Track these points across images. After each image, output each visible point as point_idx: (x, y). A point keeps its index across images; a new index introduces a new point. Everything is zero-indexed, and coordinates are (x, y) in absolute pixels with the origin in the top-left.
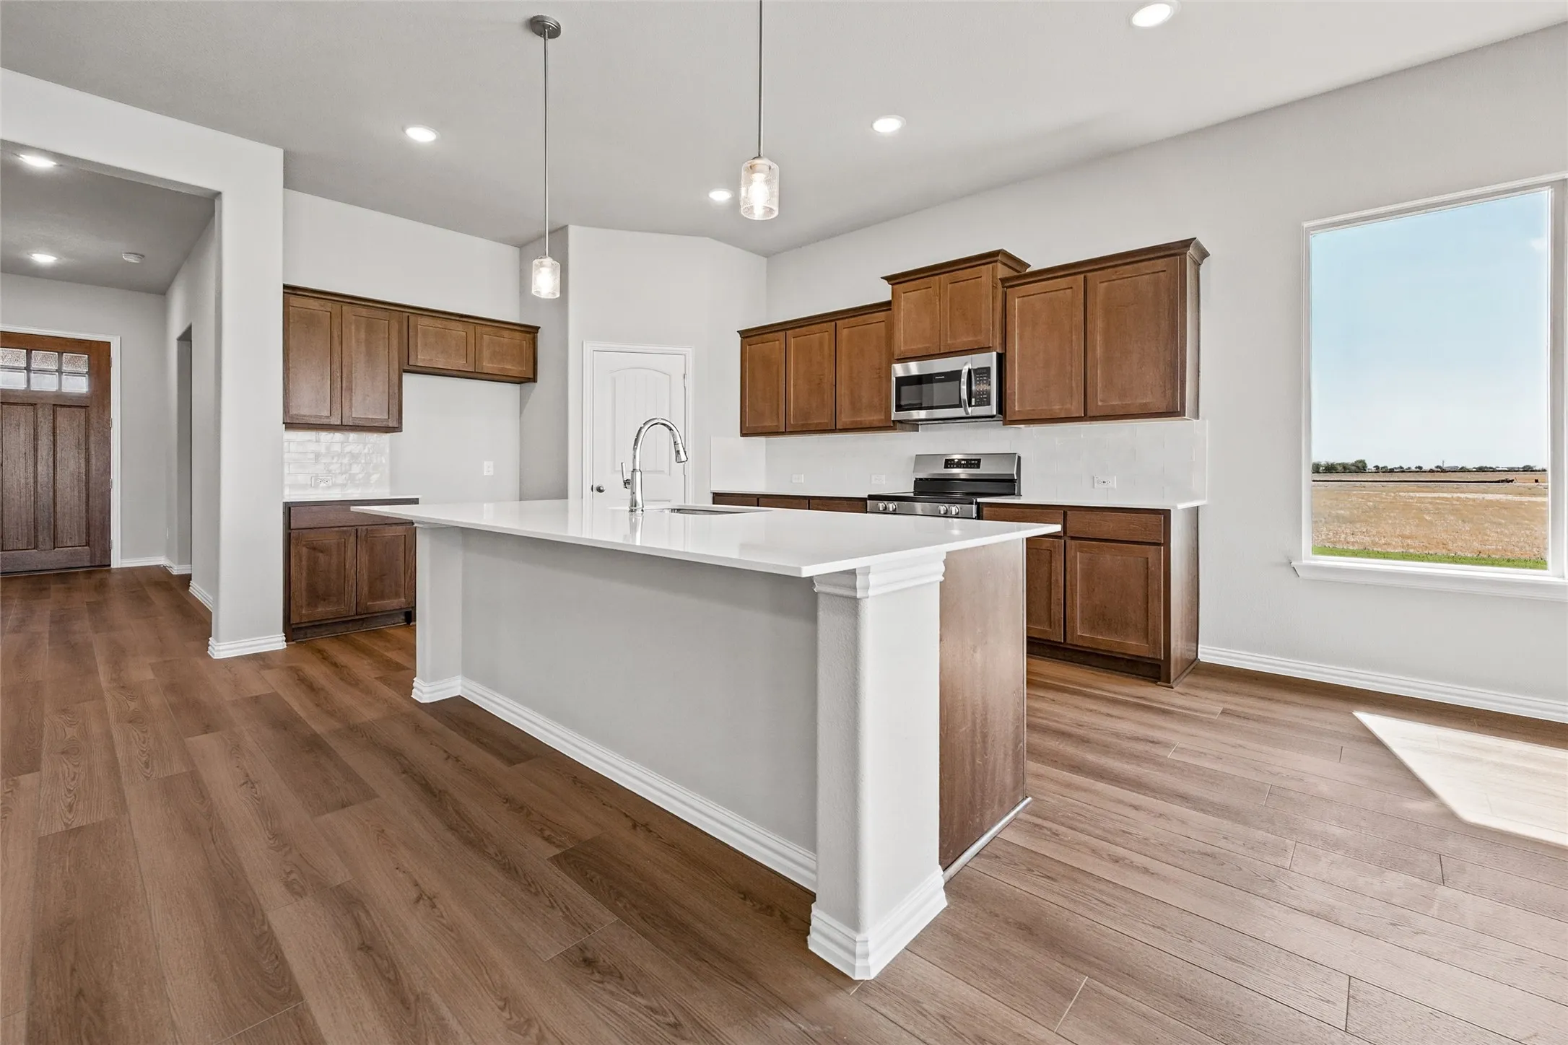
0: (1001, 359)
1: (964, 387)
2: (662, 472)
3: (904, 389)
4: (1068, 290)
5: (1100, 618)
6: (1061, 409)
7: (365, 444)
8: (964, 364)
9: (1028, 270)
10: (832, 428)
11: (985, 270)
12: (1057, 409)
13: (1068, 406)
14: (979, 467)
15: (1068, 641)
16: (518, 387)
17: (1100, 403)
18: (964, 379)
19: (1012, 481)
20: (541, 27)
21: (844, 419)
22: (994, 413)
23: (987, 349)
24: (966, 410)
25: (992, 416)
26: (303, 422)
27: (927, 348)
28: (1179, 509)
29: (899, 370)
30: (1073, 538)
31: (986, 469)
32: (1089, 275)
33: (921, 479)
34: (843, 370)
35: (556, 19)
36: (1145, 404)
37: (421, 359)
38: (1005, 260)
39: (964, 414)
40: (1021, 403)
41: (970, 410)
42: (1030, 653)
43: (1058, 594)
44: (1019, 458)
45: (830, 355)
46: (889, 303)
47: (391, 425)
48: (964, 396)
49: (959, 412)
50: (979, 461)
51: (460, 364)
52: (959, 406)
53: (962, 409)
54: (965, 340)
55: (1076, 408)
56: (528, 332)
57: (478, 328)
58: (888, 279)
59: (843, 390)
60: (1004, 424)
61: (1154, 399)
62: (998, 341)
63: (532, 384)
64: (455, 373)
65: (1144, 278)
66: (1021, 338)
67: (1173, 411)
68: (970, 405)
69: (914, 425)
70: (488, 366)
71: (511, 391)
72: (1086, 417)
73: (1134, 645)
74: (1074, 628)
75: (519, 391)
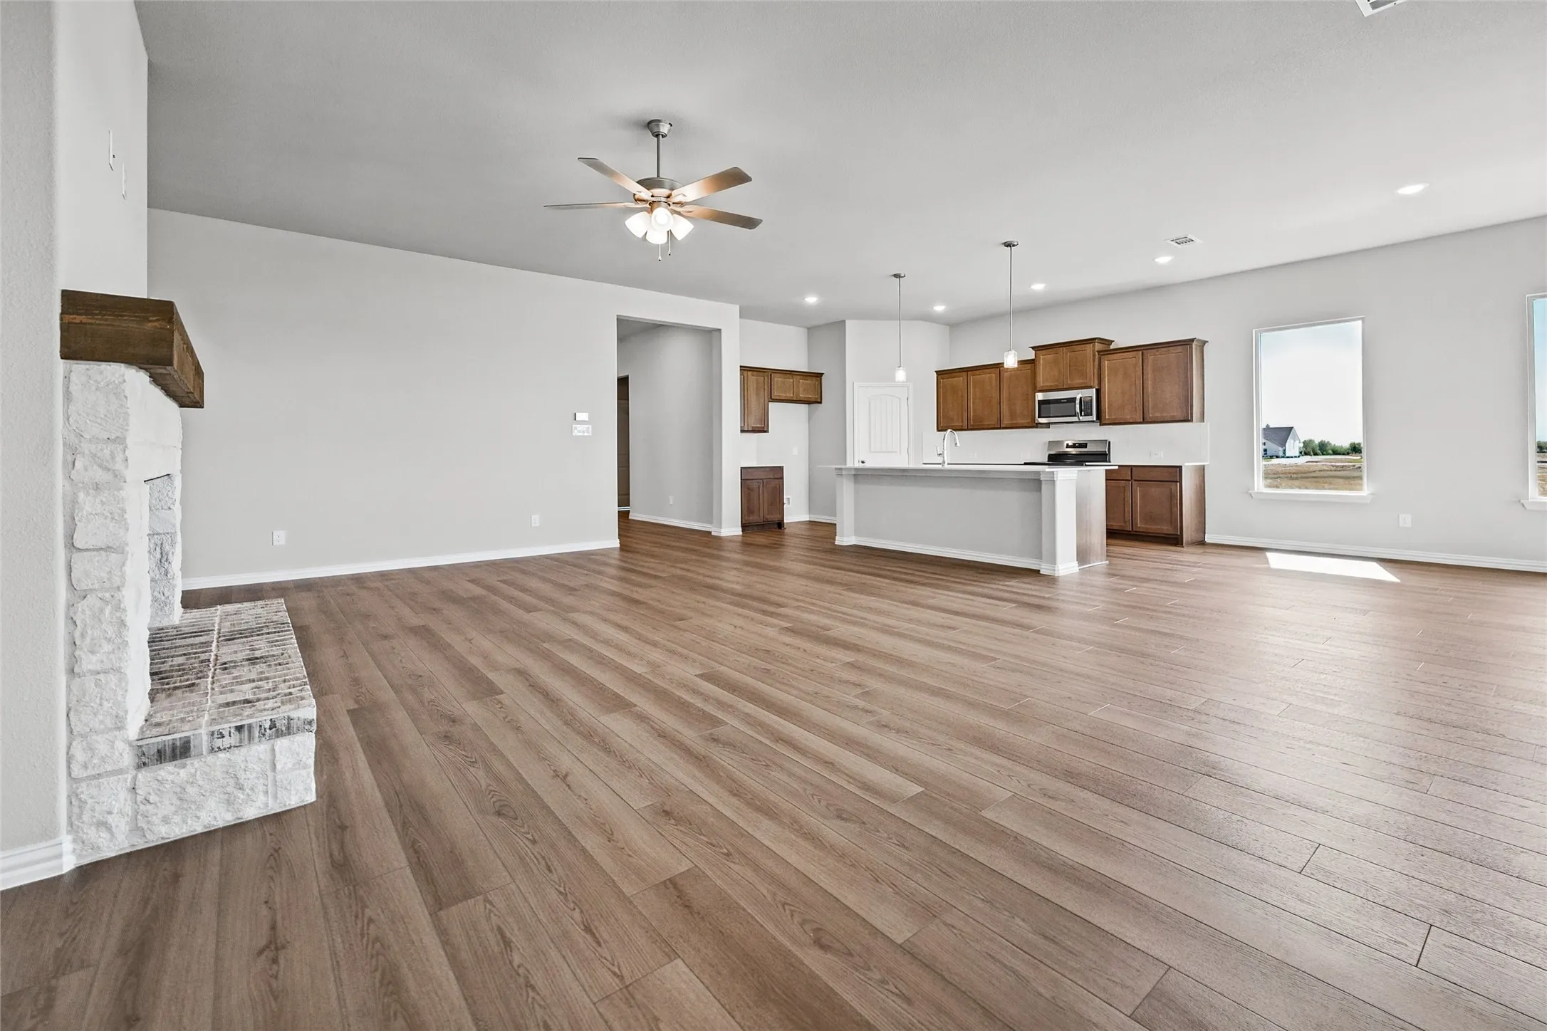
0: (1098, 392)
1: (1078, 406)
3: (1042, 406)
4: (1133, 360)
5: (1149, 518)
6: (1131, 418)
8: (1078, 394)
9: (1112, 347)
10: (999, 426)
11: (1089, 347)
12: (1128, 417)
13: (1134, 416)
14: (1086, 447)
15: (1134, 529)
16: (807, 405)
17: (1151, 415)
18: (1078, 402)
19: (1106, 455)
21: (1006, 422)
22: (1095, 419)
23: (1091, 387)
24: (1079, 418)
25: (1093, 421)
27: (1057, 385)
28: (1188, 466)
29: (1040, 396)
30: (1135, 480)
31: (1089, 449)
32: (1144, 351)
33: (1052, 455)
34: (1005, 394)
36: (1174, 416)
37: (776, 394)
38: (1100, 341)
39: (1078, 420)
40: (1109, 415)
41: (1081, 418)
42: (1108, 537)
43: (1128, 509)
44: (1109, 442)
45: (997, 386)
46: (1033, 360)
48: (1078, 410)
49: (1075, 419)
50: (1086, 444)
51: (790, 395)
52: (1075, 416)
53: (1077, 418)
54: (1078, 381)
55: (1139, 418)
56: (817, 377)
57: (797, 376)
58: (1033, 348)
59: (1005, 407)
60: (1100, 425)
61: (1178, 414)
62: (1096, 382)
63: (819, 405)
64: (787, 401)
65: (1173, 354)
66: (1109, 382)
67: (1187, 419)
68: (1081, 415)
69: (1047, 425)
70: (802, 396)
71: (803, 408)
72: (1144, 422)
73: (1165, 528)
74: (1137, 524)
75: (807, 409)
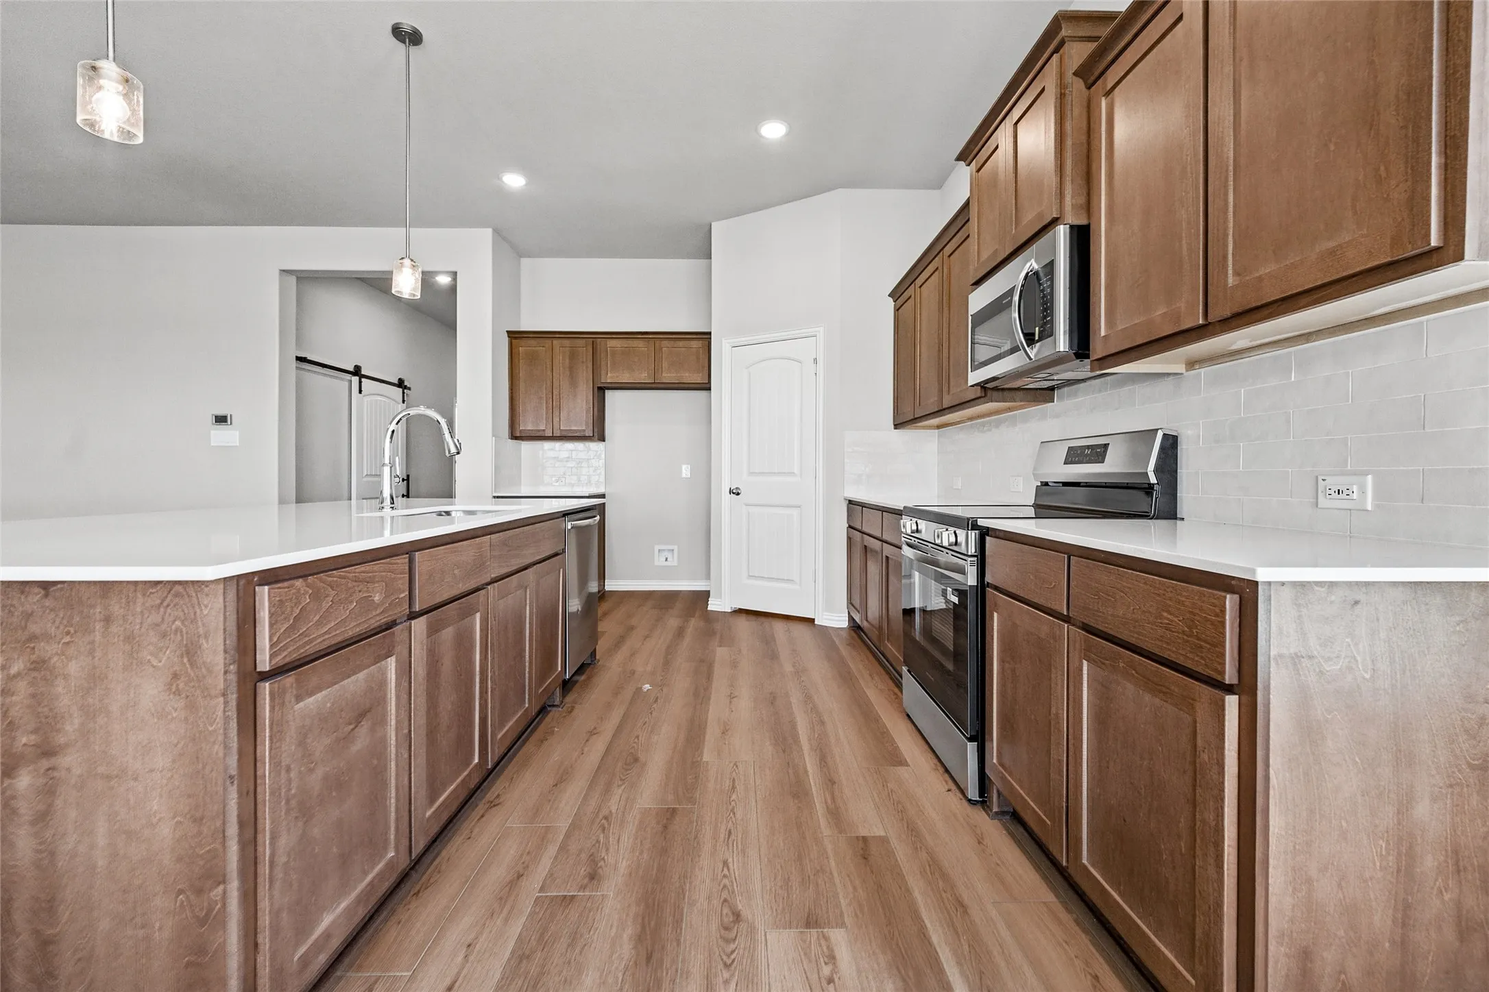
0: (1085, 235)
2: (792, 474)
3: (977, 332)
7: (589, 449)
10: (940, 408)
12: (1159, 316)
13: (1177, 304)
14: (1104, 459)
20: (409, 37)
21: (948, 393)
23: (1052, 225)
24: (1026, 352)
26: (528, 435)
29: (973, 303)
31: (1109, 464)
35: (410, 24)
37: (609, 374)
39: (1028, 360)
40: (1110, 322)
41: (1032, 353)
45: (939, 301)
47: (587, 435)
50: (1106, 447)
51: (643, 377)
54: (1029, 218)
56: (702, 339)
57: (658, 342)
64: (676, 386)
70: (667, 376)
